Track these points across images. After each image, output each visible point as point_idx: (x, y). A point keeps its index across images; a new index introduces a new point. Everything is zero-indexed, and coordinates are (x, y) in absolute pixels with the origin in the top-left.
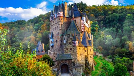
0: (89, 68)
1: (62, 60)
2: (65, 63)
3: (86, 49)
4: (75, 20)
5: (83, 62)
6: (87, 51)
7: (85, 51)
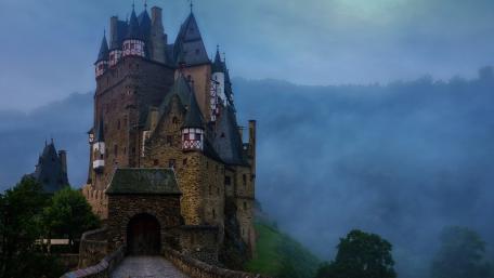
0: (238, 247)
1: (133, 195)
2: (149, 211)
3: (229, 173)
4: (189, 76)
5: (217, 220)
6: (232, 180)
7: (227, 181)
